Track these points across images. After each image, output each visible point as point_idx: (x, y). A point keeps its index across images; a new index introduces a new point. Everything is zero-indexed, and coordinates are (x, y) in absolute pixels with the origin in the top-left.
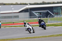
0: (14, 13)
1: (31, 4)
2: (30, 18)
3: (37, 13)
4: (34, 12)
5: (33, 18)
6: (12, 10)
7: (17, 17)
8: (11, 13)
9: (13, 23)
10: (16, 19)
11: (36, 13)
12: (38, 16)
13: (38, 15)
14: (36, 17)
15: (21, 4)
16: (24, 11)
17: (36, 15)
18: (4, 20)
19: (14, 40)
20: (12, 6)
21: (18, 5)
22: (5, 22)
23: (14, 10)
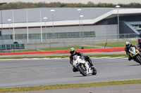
0: (84, 25)
1: (122, 6)
2: (121, 37)
3: (136, 26)
4: (129, 24)
5: (127, 37)
6: (80, 19)
7: (91, 34)
8: (78, 25)
9: (82, 48)
10: (89, 40)
11: (133, 25)
12: (138, 33)
13: (139, 31)
14: (134, 36)
16: (107, 22)
18: (61, 40)
19: (83, 87)
20: (79, 9)
21: (94, 7)
22: (62, 45)
23: (83, 19)
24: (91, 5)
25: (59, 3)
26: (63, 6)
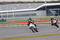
0: (31, 11)
1: (47, 2)
3: (54, 11)
4: (51, 10)
8: (29, 11)
10: (34, 17)
11: (52, 11)
12: (55, 14)
13: (55, 13)
14: (53, 15)
15: (38, 2)
16: (41, 9)
17: (53, 12)
20: (29, 4)
24: (34, 2)
25: (21, 2)
26: (22, 3)
